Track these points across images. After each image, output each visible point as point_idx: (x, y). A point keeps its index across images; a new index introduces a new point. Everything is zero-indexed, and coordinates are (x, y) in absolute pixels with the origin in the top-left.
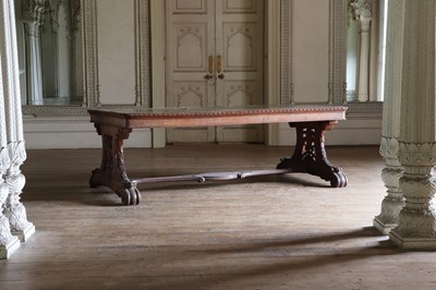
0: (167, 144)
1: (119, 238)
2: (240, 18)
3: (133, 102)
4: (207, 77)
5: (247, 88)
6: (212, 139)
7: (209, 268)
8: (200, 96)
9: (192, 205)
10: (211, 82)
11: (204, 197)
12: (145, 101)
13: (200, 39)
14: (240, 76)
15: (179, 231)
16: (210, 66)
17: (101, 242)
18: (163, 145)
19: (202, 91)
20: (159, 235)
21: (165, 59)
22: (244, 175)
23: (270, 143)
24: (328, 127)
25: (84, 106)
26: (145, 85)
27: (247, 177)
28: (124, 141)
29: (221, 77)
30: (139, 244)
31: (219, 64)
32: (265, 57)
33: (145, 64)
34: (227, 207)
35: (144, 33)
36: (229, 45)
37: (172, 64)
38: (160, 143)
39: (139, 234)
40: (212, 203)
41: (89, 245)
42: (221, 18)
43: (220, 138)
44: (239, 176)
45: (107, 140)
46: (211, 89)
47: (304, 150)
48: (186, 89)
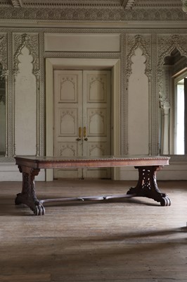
0: (54, 179)
1: (37, 232)
2: (97, 106)
3: (35, 154)
4: (78, 140)
5: (101, 146)
6: (80, 176)
7: (94, 250)
8: (74, 151)
9: (76, 214)
10: (80, 142)
11: (82, 210)
12: (42, 154)
13: (74, 118)
14: (97, 139)
15: (71, 229)
16: (80, 133)
17: (27, 235)
18: (52, 180)
19: (75, 148)
20: (60, 231)
21: (54, 129)
22: (107, 198)
23: (115, 179)
24: (158, 169)
25: (6, 156)
26: (42, 144)
27: (109, 199)
28: (36, 177)
29: (86, 140)
30: (49, 236)
31: (85, 132)
32: (112, 128)
33: (42, 132)
34: (97, 215)
35: (42, 114)
36: (90, 121)
37: (58, 132)
38: (50, 178)
39: (48, 230)
40: (87, 213)
41: (20, 236)
42: (86, 106)
43: (85, 176)
44: (105, 198)
45: (25, 176)
46: (80, 147)
47: (143, 183)
48: (66, 146)
